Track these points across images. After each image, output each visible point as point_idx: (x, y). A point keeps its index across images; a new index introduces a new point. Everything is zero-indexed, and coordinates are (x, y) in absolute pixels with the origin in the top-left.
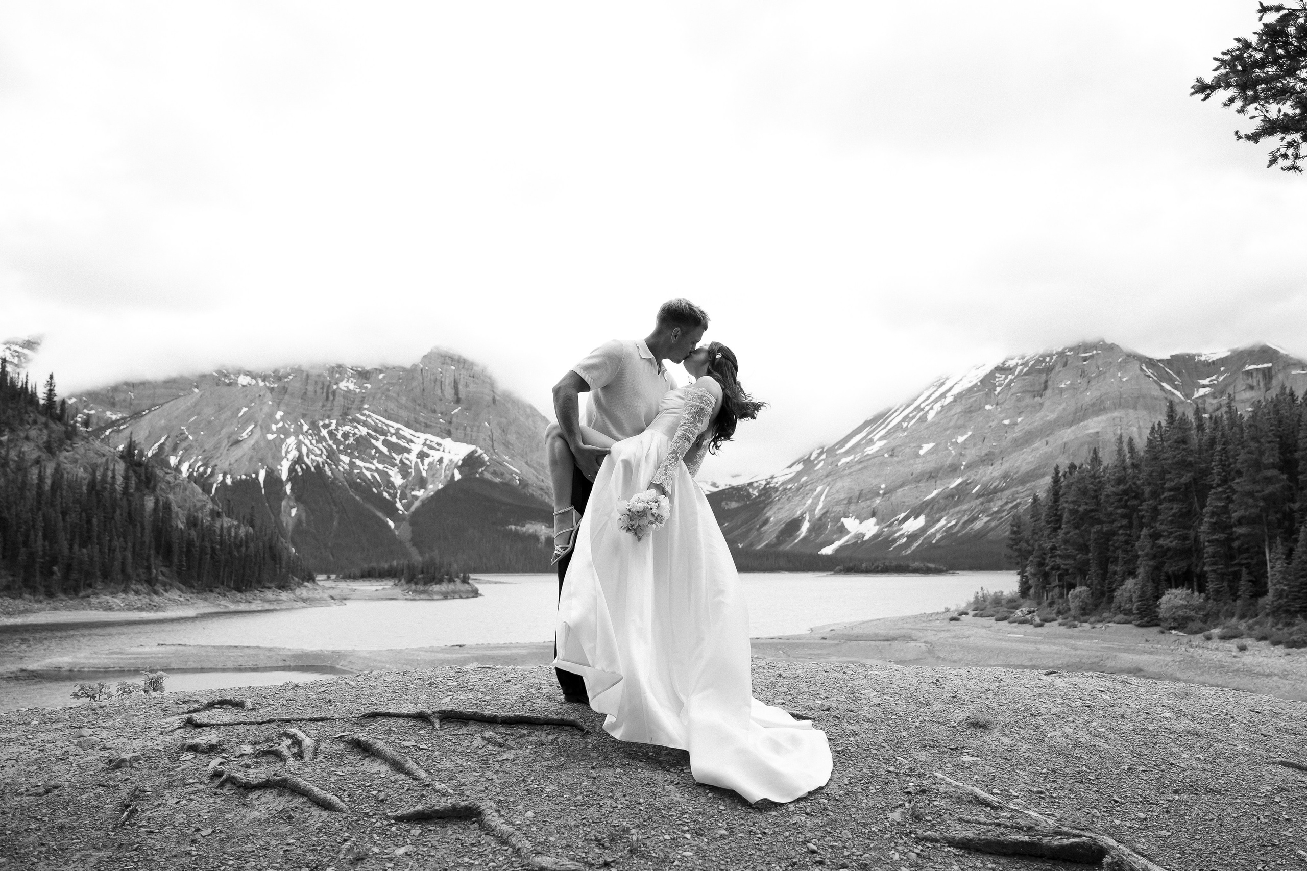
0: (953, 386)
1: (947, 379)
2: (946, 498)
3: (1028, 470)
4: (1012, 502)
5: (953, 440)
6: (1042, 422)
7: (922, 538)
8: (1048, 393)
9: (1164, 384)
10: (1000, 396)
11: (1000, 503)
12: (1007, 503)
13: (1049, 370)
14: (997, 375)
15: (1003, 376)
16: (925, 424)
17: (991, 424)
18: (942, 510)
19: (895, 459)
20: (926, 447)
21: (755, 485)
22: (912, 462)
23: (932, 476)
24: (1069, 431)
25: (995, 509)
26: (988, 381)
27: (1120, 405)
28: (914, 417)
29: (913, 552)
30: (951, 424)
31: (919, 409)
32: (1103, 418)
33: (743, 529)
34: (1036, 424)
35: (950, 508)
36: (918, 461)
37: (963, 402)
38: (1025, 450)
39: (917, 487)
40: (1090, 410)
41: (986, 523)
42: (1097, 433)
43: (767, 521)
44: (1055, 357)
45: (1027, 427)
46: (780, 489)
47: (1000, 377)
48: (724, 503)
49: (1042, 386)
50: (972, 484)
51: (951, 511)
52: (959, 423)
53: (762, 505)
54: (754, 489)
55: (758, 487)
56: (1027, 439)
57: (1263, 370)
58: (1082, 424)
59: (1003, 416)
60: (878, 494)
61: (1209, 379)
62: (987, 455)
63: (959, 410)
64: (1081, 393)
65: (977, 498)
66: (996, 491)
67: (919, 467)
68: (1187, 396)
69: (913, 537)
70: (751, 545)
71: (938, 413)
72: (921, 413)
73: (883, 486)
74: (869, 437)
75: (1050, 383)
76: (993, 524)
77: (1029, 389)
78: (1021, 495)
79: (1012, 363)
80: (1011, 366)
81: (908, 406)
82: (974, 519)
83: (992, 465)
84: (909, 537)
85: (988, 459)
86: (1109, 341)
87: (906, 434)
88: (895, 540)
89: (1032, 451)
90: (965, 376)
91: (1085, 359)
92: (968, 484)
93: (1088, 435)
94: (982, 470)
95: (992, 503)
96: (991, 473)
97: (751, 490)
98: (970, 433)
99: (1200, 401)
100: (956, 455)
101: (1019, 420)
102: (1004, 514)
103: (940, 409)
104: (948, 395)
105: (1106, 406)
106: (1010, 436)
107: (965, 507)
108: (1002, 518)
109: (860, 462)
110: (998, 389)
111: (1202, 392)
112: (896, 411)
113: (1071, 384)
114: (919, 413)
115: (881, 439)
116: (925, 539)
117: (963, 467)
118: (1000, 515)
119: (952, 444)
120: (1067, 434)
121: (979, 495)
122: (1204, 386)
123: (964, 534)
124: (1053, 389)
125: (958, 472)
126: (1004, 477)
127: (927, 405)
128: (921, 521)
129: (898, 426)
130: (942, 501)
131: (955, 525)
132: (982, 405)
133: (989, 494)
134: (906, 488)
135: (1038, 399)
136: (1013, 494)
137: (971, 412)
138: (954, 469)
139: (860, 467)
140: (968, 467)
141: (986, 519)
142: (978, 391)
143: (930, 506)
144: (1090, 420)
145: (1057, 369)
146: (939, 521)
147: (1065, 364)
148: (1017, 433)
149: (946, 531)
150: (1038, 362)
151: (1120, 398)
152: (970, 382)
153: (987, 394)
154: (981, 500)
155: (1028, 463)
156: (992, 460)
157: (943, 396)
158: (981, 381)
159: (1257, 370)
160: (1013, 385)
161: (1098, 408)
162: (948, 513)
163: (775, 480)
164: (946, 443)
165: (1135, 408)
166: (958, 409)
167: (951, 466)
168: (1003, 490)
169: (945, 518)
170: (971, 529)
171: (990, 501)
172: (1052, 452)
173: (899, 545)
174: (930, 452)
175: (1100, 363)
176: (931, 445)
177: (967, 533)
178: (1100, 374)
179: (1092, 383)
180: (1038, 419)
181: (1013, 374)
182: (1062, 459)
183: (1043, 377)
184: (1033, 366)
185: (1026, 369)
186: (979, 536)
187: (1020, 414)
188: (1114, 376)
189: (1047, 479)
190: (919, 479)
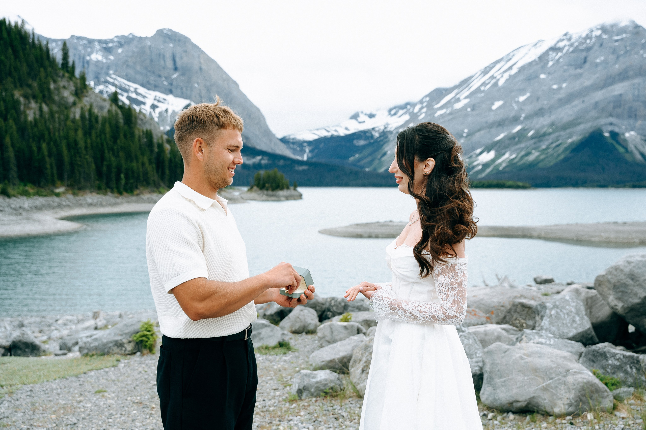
0: (518, 61)
1: (513, 55)
2: (510, 139)
3: (569, 120)
4: (556, 142)
5: (516, 99)
6: (581, 87)
7: (492, 166)
8: (587, 66)
10: (551, 68)
11: (547, 143)
12: (552, 143)
13: (588, 49)
14: (551, 53)
15: (554, 54)
16: (497, 88)
17: (543, 88)
18: (507, 147)
19: (475, 112)
20: (497, 104)
21: (377, 129)
22: (487, 114)
23: (501, 124)
24: (600, 93)
25: (544, 147)
26: (543, 58)
27: (640, 74)
28: (489, 83)
29: (487, 175)
30: (516, 87)
31: (492, 77)
32: (626, 83)
33: (369, 159)
34: (576, 88)
36: (491, 113)
37: (526, 72)
38: (568, 106)
39: (489, 132)
40: (617, 78)
41: (537, 156)
42: (621, 95)
43: (385, 154)
44: (593, 40)
45: (570, 90)
46: (394, 132)
47: (552, 55)
48: (355, 142)
49: (582, 61)
50: (528, 130)
51: (513, 148)
52: (521, 87)
53: (381, 143)
54: (376, 132)
55: (378, 131)
56: (569, 99)
58: (610, 88)
59: (552, 82)
60: (462, 136)
62: (539, 110)
64: (611, 66)
65: (531, 139)
66: (545, 135)
67: (491, 118)
69: (486, 165)
70: (375, 169)
71: (507, 80)
72: (494, 80)
73: (466, 131)
74: (458, 96)
75: (589, 59)
76: (542, 157)
77: (573, 63)
78: (563, 138)
79: (561, 44)
80: (561, 47)
81: (485, 74)
82: (528, 154)
83: (543, 116)
84: (483, 165)
85: (540, 113)
87: (483, 95)
88: (473, 168)
89: (571, 107)
90: (527, 54)
91: (617, 41)
92: (525, 130)
93: (615, 96)
94: (535, 120)
95: (541, 143)
96: (542, 122)
97: (374, 133)
98: (528, 95)
100: (517, 110)
101: (564, 85)
102: (550, 150)
103: (508, 77)
104: (514, 67)
105: (629, 75)
106: (557, 97)
107: (522, 145)
108: (549, 152)
109: (450, 114)
110: (551, 63)
112: (476, 78)
113: (604, 59)
114: (492, 80)
115: (466, 97)
116: (495, 167)
117: (522, 119)
118: (546, 152)
119: (515, 102)
120: (599, 95)
121: (532, 137)
123: (521, 164)
124: (591, 63)
125: (519, 122)
126: (551, 125)
127: (499, 74)
128: (491, 155)
129: (478, 90)
130: (507, 141)
131: (516, 158)
132: (538, 74)
133: (540, 136)
134: (482, 132)
135: (579, 71)
136: (557, 137)
137: (530, 79)
138: (516, 120)
139: (450, 117)
140: (526, 118)
141: (537, 154)
142: (536, 65)
143: (498, 145)
144: (616, 85)
145: (596, 48)
146: (504, 154)
147: (601, 45)
148: (562, 95)
149: (509, 162)
150: (581, 44)
151: (641, 69)
152: (530, 58)
153: (542, 67)
154: (534, 140)
155: (569, 116)
156: (543, 113)
157: (510, 68)
158: (538, 58)
160: (561, 60)
161: (623, 76)
162: (511, 150)
163: (390, 126)
164: (511, 101)
166: (521, 77)
167: (514, 117)
168: (550, 134)
169: (509, 152)
170: (527, 160)
171: (540, 141)
172: (586, 108)
173: (477, 171)
174: (500, 108)
175: (627, 44)
176: (501, 103)
177: (524, 164)
178: (627, 52)
179: (621, 59)
180: (578, 85)
181: (562, 52)
182: (594, 113)
183: (584, 54)
184: (577, 46)
185: (571, 49)
186: (532, 165)
187: (564, 81)
188: (637, 53)
189: (582, 127)
190: (491, 126)
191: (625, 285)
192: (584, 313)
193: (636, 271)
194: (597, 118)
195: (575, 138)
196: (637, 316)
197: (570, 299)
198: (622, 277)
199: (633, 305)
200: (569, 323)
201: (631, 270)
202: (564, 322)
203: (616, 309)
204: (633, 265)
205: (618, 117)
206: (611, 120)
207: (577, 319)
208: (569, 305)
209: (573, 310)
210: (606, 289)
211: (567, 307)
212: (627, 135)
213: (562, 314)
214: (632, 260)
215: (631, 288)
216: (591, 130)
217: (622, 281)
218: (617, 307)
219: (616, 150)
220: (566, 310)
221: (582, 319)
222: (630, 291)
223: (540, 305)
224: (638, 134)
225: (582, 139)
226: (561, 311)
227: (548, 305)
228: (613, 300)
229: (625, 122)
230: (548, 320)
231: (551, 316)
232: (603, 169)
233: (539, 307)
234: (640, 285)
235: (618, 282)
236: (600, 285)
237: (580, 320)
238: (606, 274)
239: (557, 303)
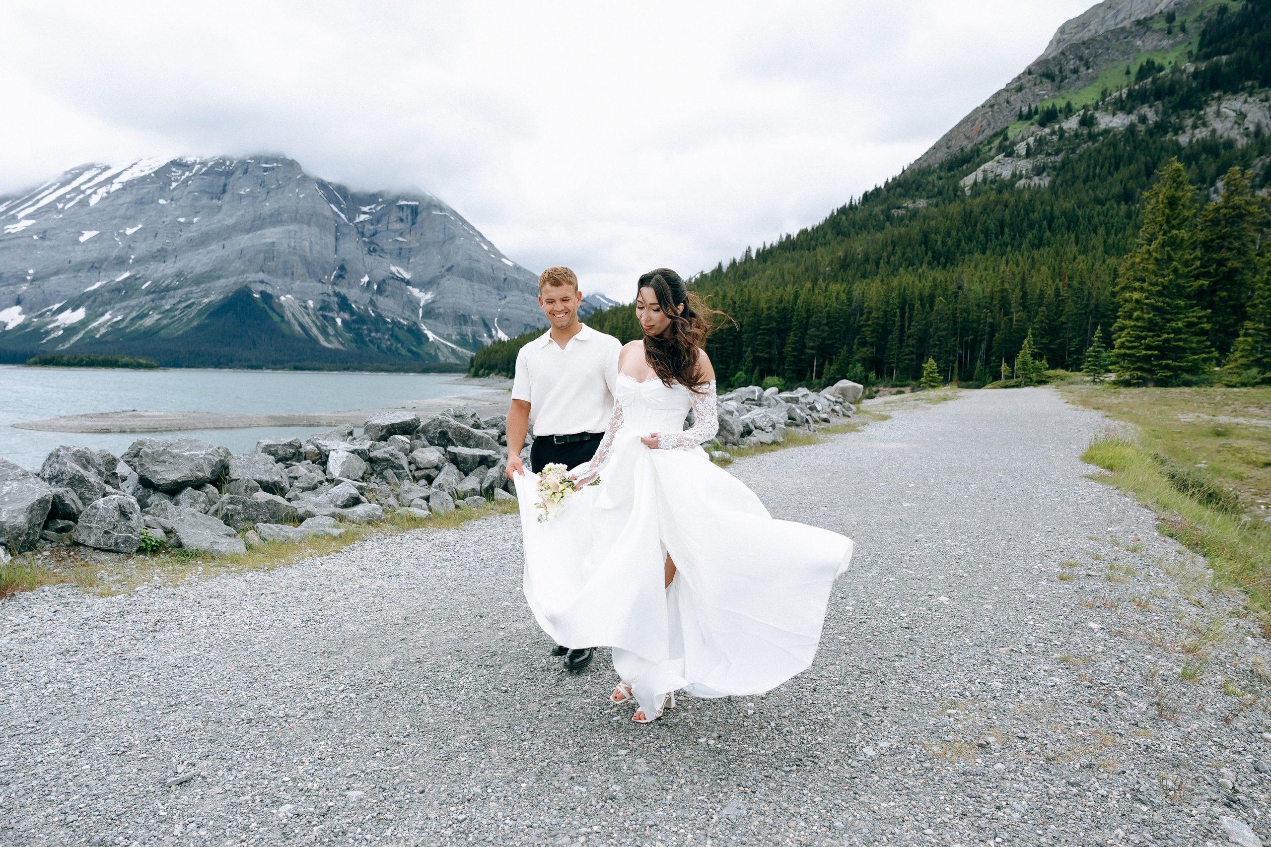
0: (121, 173)
2: (112, 291)
3: (204, 271)
4: (185, 301)
5: (121, 231)
6: (219, 225)
7: (83, 332)
8: (227, 196)
9: (332, 206)
10: (175, 192)
11: (173, 301)
12: (180, 302)
13: (229, 174)
14: (174, 169)
15: (180, 172)
16: (86, 209)
17: (164, 219)
18: (107, 304)
19: (48, 243)
20: (88, 235)
22: (70, 248)
23: (95, 267)
24: (246, 237)
25: (168, 307)
26: (163, 174)
27: (296, 219)
29: (74, 346)
30: (119, 213)
31: (78, 191)
32: (279, 229)
34: (213, 226)
35: (116, 303)
36: (78, 248)
37: (134, 191)
38: (201, 250)
39: (75, 277)
40: (268, 221)
41: (157, 320)
42: (274, 243)
44: (235, 162)
45: (204, 229)
47: (176, 172)
49: (221, 189)
50: (141, 280)
51: (118, 306)
52: (131, 213)
56: (203, 240)
57: (411, 207)
58: (259, 232)
59: (177, 213)
60: (24, 280)
61: (369, 207)
62: (159, 251)
63: (128, 200)
64: (260, 203)
65: (147, 294)
66: (168, 289)
67: (78, 256)
68: (351, 219)
69: (71, 330)
71: (103, 199)
72: (81, 196)
73: (31, 271)
75: (229, 187)
76: (165, 322)
77: (207, 190)
78: (195, 295)
79: (190, 160)
80: (188, 162)
81: (64, 184)
82: (143, 316)
83: (165, 262)
84: (65, 329)
85: (161, 255)
86: (290, 157)
87: (62, 216)
88: (48, 333)
89: (208, 253)
90: (136, 164)
91: (266, 170)
92: (136, 279)
93: (265, 244)
94: (153, 266)
95: (163, 301)
96: (165, 270)
98: (140, 226)
99: (360, 225)
100: (123, 248)
101: (195, 220)
102: (177, 313)
103: (105, 195)
104: (116, 181)
105: (284, 218)
106: (185, 235)
107: (133, 303)
108: (175, 316)
110: (174, 185)
111: (363, 217)
112: (47, 188)
113: (250, 191)
114: (78, 195)
115: (27, 217)
116: (87, 332)
117: (131, 261)
118: (173, 314)
119: (119, 235)
120: (245, 241)
121: (148, 292)
122: (365, 213)
123: (133, 331)
124: (233, 194)
125: (126, 265)
126: (177, 276)
127: (89, 188)
128: (80, 314)
129: (52, 207)
130: (106, 294)
131: (122, 320)
132: (155, 198)
133: (160, 291)
134: (62, 277)
135: (215, 201)
136: (187, 294)
137: (142, 203)
138: (121, 262)
140: (137, 261)
141: (157, 317)
142: (152, 183)
143: (92, 299)
144: (267, 230)
145: (238, 173)
146: (102, 314)
147: (246, 172)
148: (192, 233)
149: (111, 326)
150: (218, 164)
151: (297, 212)
152: (142, 171)
153: (161, 188)
154: (152, 296)
155: (204, 264)
156: (164, 257)
157: (109, 181)
158: (155, 173)
159: (407, 206)
160: (190, 182)
161: (275, 219)
162: (113, 308)
164: (112, 233)
165: (309, 224)
166: (128, 198)
167: (117, 258)
168: (175, 288)
169: (110, 312)
170: (141, 325)
171: (162, 298)
172: (228, 256)
173: (54, 338)
174: (92, 240)
175: (280, 176)
176: (94, 233)
177: (137, 330)
178: (279, 187)
179: (271, 194)
180: (216, 222)
181: (191, 172)
182: (238, 264)
183: (223, 180)
184: (212, 167)
185: (204, 170)
186: (150, 333)
187: (196, 214)
188: (292, 191)
189: (223, 282)
190: (78, 268)
194: (244, 272)
195: (214, 297)
205: (269, 272)
206: (261, 276)
212: (282, 298)
216: (236, 288)
219: (270, 317)
224: (296, 298)
225: (223, 299)
229: (280, 282)
232: (254, 344)
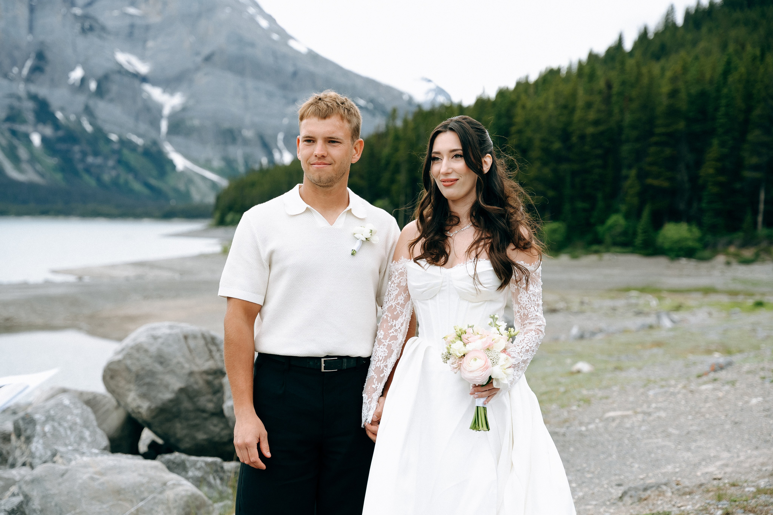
191: (152, 374)
192: (95, 423)
193: (166, 350)
196: (168, 420)
197: (71, 403)
198: (148, 360)
199: (164, 404)
200: (75, 442)
201: (159, 350)
202: (67, 442)
203: (139, 413)
204: (160, 341)
207: (87, 434)
208: (72, 414)
209: (78, 420)
210: (122, 383)
211: (69, 417)
213: (62, 430)
214: (158, 333)
215: (160, 376)
217: (148, 368)
218: (140, 410)
220: (67, 421)
221: (93, 433)
222: (158, 382)
223: (23, 419)
226: (60, 424)
227: (37, 416)
228: (134, 399)
230: (41, 441)
231: (45, 434)
233: (21, 423)
234: (172, 372)
235: (143, 369)
236: (112, 377)
237: (90, 436)
238: (124, 358)
239: (52, 413)
